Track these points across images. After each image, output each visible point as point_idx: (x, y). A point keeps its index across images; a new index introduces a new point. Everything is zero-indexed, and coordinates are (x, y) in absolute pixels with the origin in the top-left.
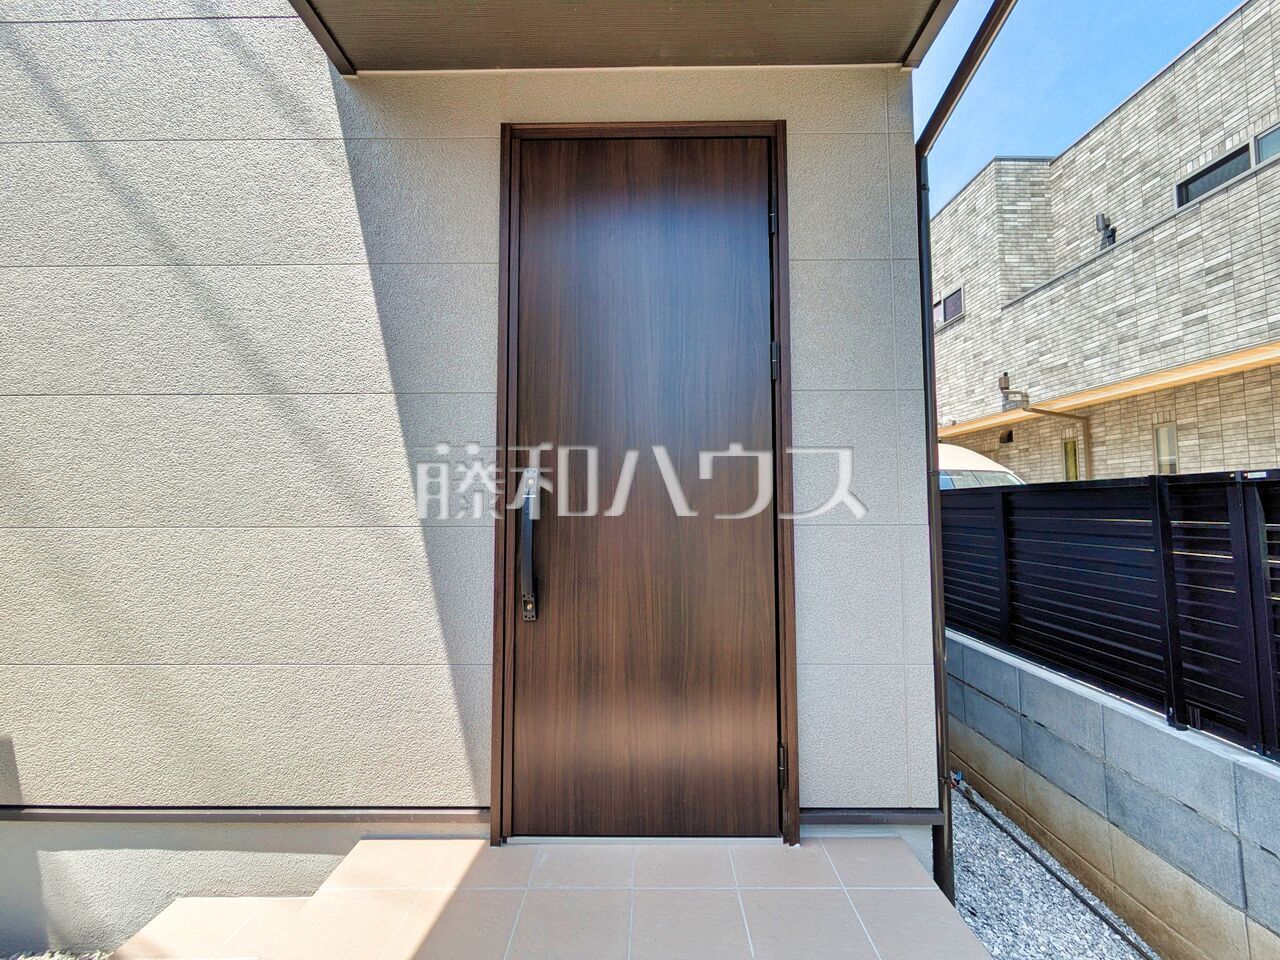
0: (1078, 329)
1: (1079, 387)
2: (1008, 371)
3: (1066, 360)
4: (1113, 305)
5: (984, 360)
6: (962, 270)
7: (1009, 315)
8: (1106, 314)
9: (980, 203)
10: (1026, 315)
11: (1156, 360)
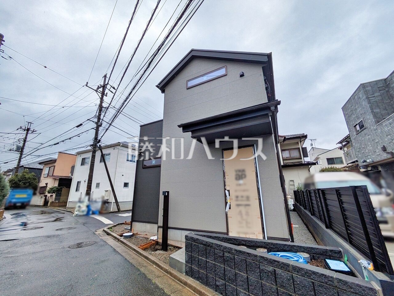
2: (385, 145)
5: (376, 141)
6: (361, 115)
7: (379, 127)
9: (361, 96)
10: (384, 128)
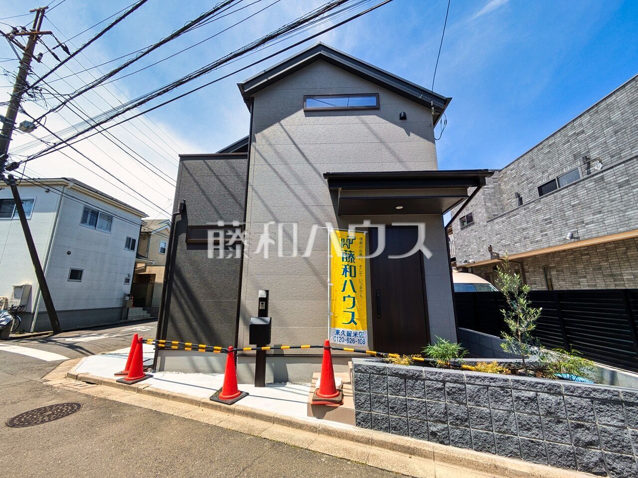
0: (512, 233)
1: (515, 253)
2: (491, 245)
3: (509, 243)
4: (521, 226)
5: (482, 240)
7: (489, 224)
8: (519, 229)
10: (495, 225)
11: (535, 246)
